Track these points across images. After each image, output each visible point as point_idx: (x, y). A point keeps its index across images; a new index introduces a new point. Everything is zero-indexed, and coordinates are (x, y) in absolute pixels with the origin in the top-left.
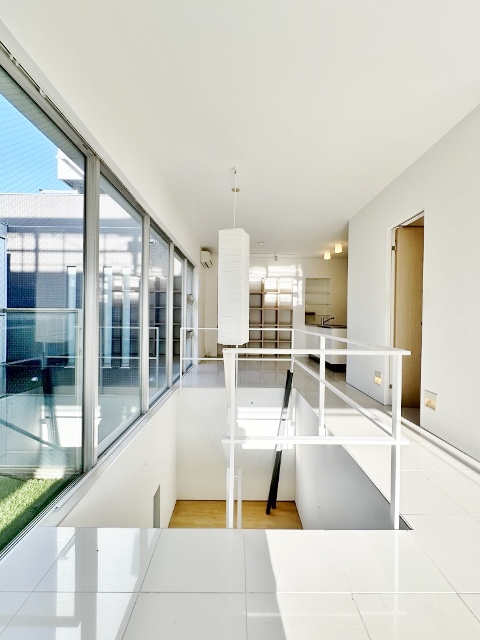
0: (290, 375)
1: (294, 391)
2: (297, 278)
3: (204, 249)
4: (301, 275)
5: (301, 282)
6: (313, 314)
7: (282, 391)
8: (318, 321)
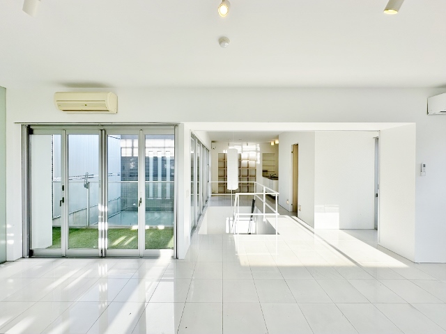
0: (254, 201)
1: (255, 207)
2: (257, 151)
3: (213, 142)
4: (259, 149)
5: (259, 154)
6: (267, 171)
7: (251, 207)
8: (269, 174)
